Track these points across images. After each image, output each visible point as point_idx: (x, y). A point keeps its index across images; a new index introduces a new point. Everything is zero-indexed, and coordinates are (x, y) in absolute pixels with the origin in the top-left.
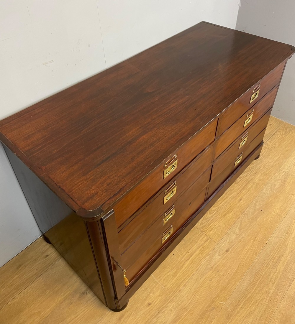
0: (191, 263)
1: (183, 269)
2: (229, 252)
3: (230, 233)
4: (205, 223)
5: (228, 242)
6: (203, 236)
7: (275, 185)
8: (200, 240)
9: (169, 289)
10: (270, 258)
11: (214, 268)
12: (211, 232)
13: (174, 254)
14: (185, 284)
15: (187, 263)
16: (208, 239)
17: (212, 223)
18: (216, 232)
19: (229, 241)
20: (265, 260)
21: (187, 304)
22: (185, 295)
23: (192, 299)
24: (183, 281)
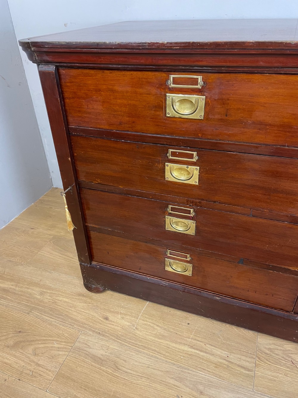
0: (190, 355)
1: (174, 345)
4: (277, 355)
8: (239, 356)
9: (136, 335)
12: (268, 372)
13: (189, 324)
14: (152, 356)
15: (186, 348)
21: (124, 369)
22: (136, 361)
23: (135, 373)
24: (155, 351)
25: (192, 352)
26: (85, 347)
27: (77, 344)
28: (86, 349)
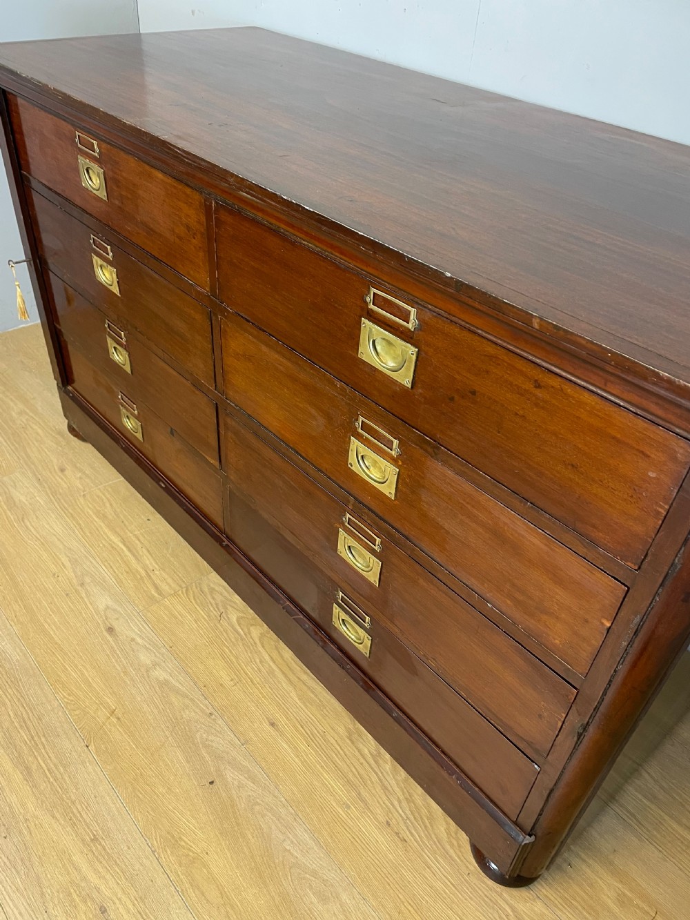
0: (113, 547)
1: (107, 531)
2: (105, 633)
3: (160, 653)
4: (213, 598)
5: (133, 640)
6: (174, 585)
8: (166, 577)
9: (75, 501)
11: (80, 588)
12: (179, 608)
14: (71, 528)
15: (116, 540)
16: (160, 594)
17: (209, 616)
18: (176, 618)
19: (137, 643)
21: (28, 524)
23: (35, 533)
24: (80, 525)
25: (118, 546)
27: (5, 479)
28: (10, 487)
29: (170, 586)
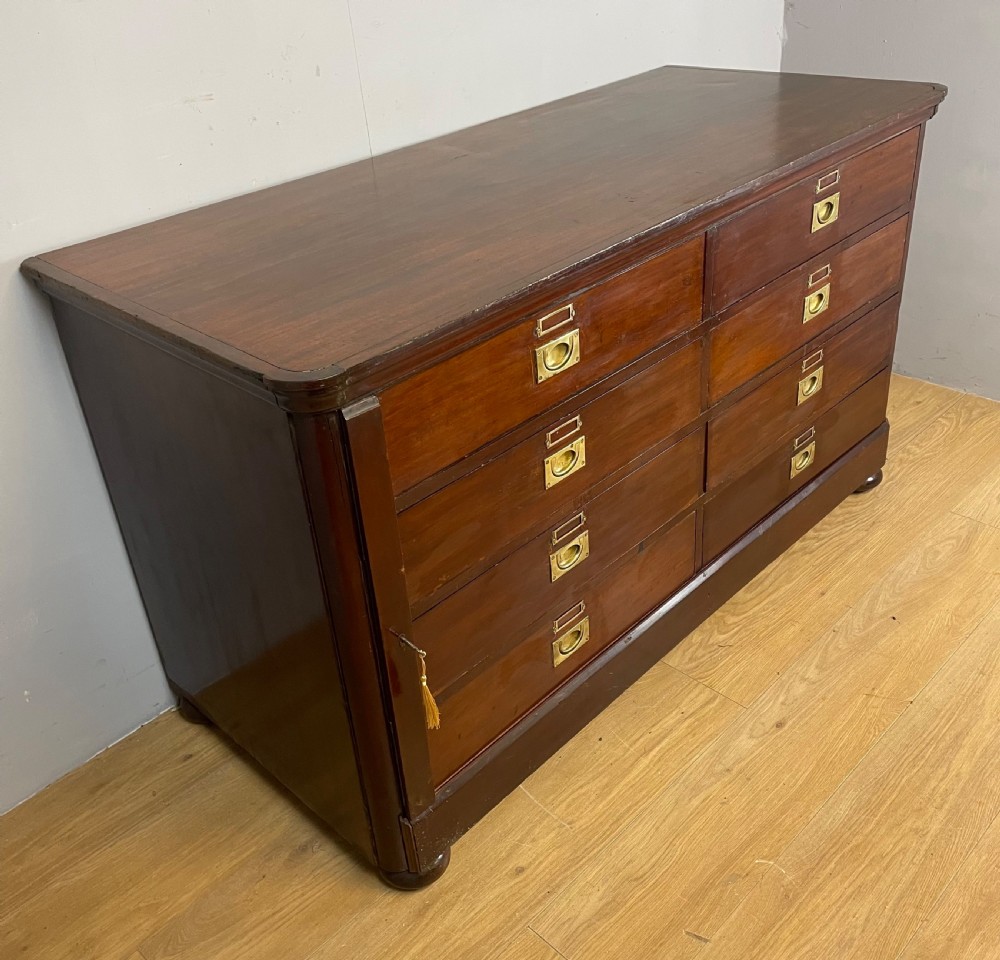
0: (659, 760)
1: (632, 776)
2: (786, 728)
3: (789, 679)
4: (703, 656)
5: (783, 703)
6: (697, 691)
7: (937, 553)
8: (687, 700)
9: (585, 829)
10: (924, 739)
11: (734, 772)
12: (726, 679)
13: (600, 739)
14: (639, 816)
15: (645, 761)
16: (714, 698)
17: (728, 654)
18: (740, 679)
19: (786, 699)
20: (907, 745)
21: (646, 867)
22: (639, 844)
23: (660, 853)
24: (630, 807)
25: (655, 756)
26: (569, 927)
28: (575, 925)
29: (700, 693)
